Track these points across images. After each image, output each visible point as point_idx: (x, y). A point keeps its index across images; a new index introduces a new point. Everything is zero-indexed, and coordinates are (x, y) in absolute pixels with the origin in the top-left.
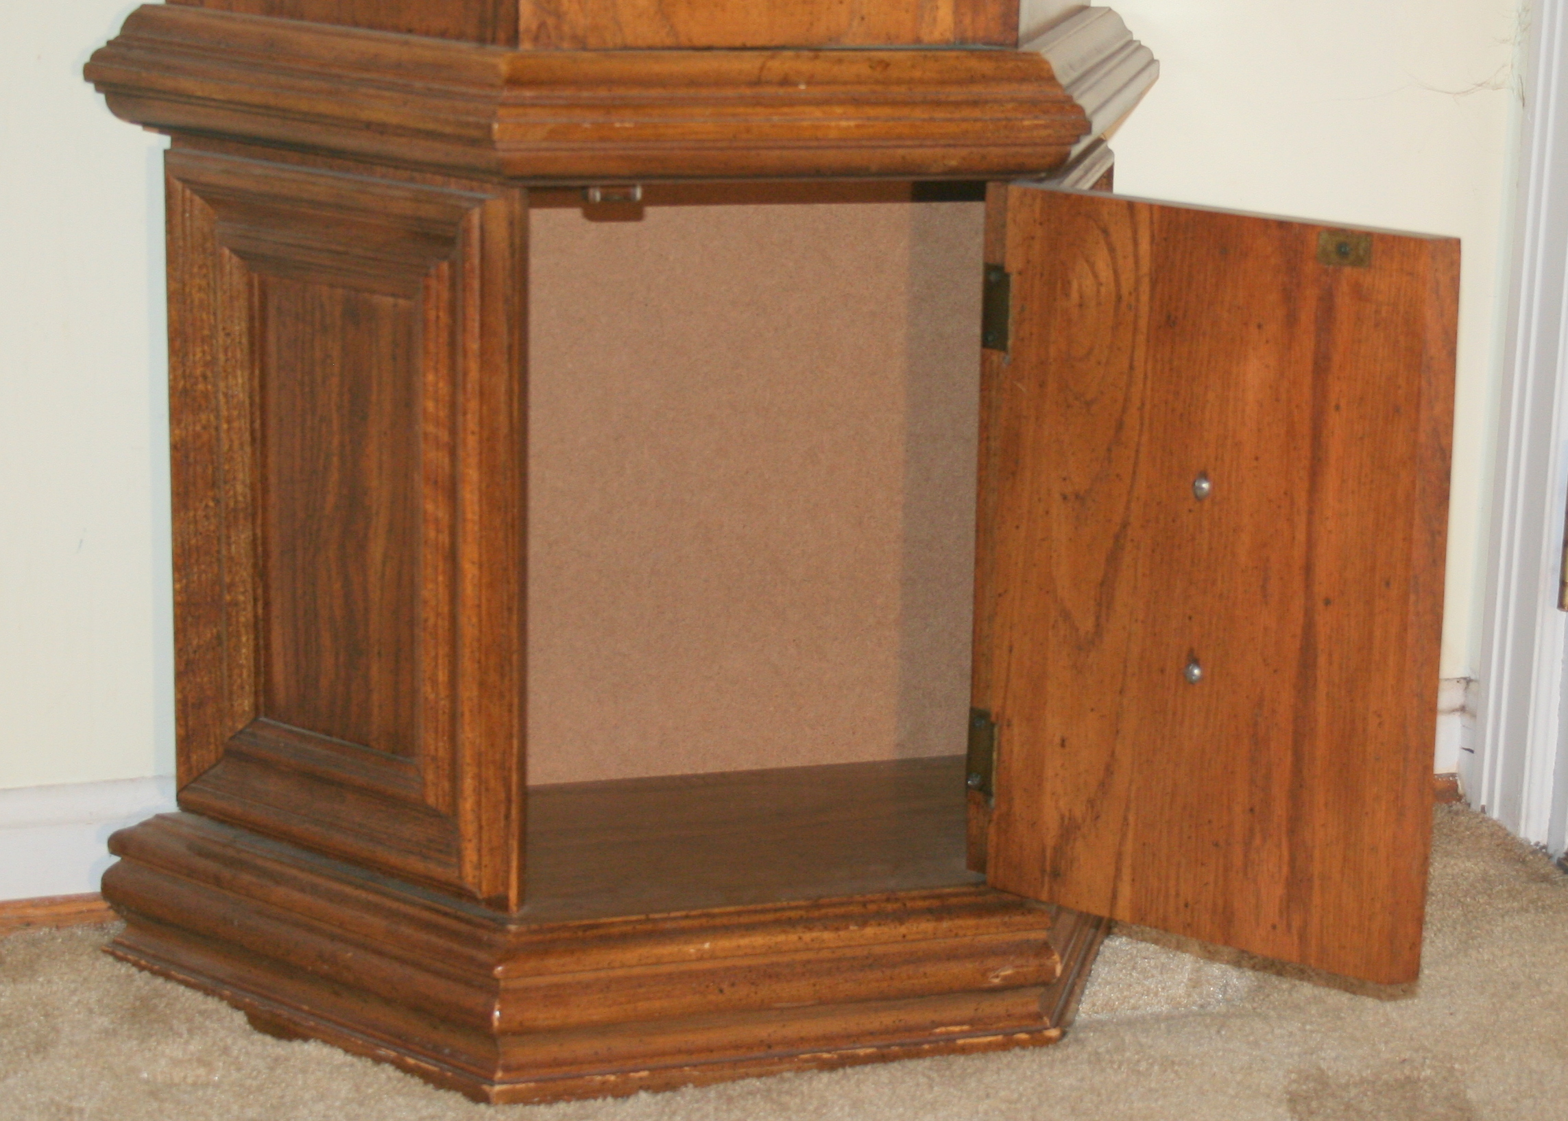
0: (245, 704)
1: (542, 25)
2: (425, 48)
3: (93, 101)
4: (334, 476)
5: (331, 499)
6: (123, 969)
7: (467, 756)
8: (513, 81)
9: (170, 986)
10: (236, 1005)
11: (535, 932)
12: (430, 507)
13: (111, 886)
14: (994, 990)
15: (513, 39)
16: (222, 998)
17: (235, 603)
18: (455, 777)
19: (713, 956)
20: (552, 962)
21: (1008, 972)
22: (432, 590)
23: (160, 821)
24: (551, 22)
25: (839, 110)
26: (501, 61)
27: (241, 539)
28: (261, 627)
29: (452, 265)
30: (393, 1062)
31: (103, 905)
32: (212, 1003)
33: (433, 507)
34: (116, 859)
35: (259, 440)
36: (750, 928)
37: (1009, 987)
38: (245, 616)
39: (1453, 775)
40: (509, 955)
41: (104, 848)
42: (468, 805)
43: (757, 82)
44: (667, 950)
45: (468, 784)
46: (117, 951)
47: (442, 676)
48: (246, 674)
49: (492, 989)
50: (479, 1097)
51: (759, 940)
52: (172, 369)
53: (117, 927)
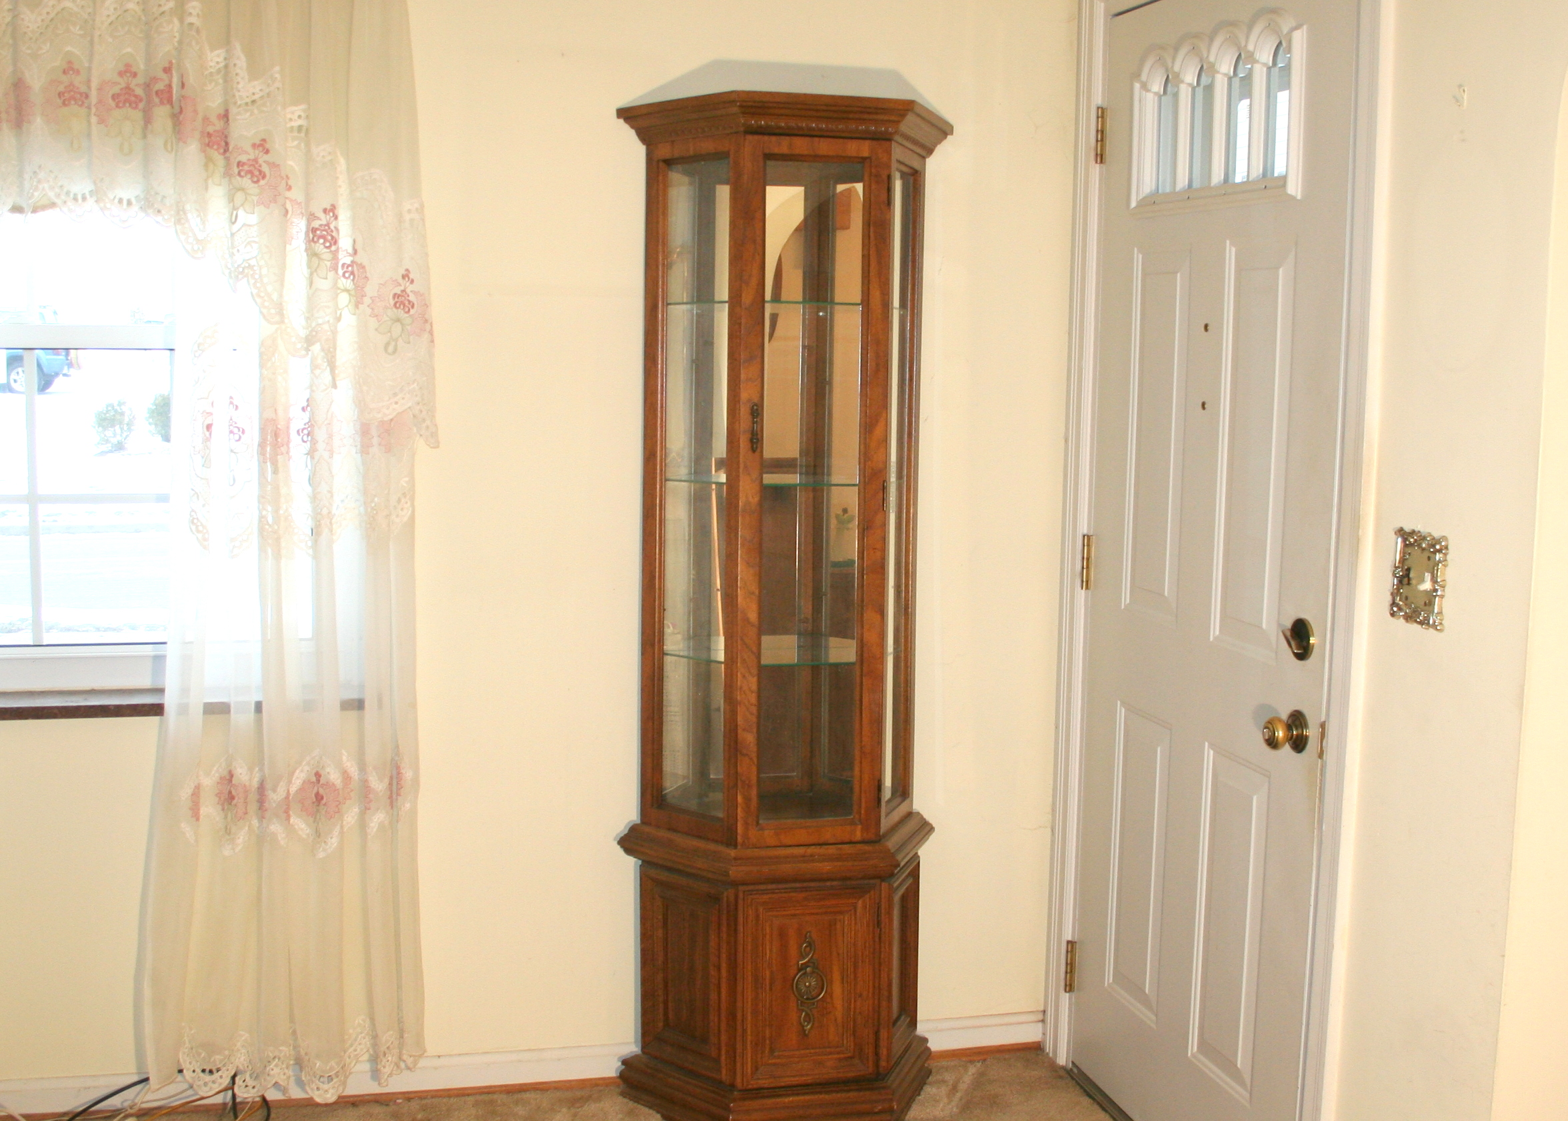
0: (661, 1024)
1: (744, 842)
2: (712, 846)
3: (620, 851)
4: (687, 961)
5: (686, 968)
6: (626, 1100)
7: (723, 1045)
8: (735, 859)
9: (639, 1105)
10: (658, 1112)
11: (742, 1094)
12: (713, 973)
13: (622, 1076)
14: (876, 1113)
15: (735, 846)
16: (654, 1110)
17: (658, 995)
18: (719, 1050)
19: (792, 1102)
20: (747, 1103)
21: (880, 1108)
22: (713, 996)
23: (637, 1056)
24: (746, 841)
25: (826, 863)
26: (732, 853)
27: (660, 976)
28: (666, 1003)
29: (719, 906)
31: (619, 1080)
32: (651, 1111)
33: (713, 972)
34: (624, 1067)
35: (666, 948)
37: (880, 1112)
38: (661, 999)
39: (1040, 1042)
40: (734, 1100)
41: (620, 1063)
42: (723, 1057)
43: (803, 856)
44: (779, 1100)
45: (723, 1052)
46: (623, 1094)
47: (716, 1020)
48: (661, 1016)
49: (729, 1110)
51: (807, 1097)
52: (641, 928)
53: (622, 1086)
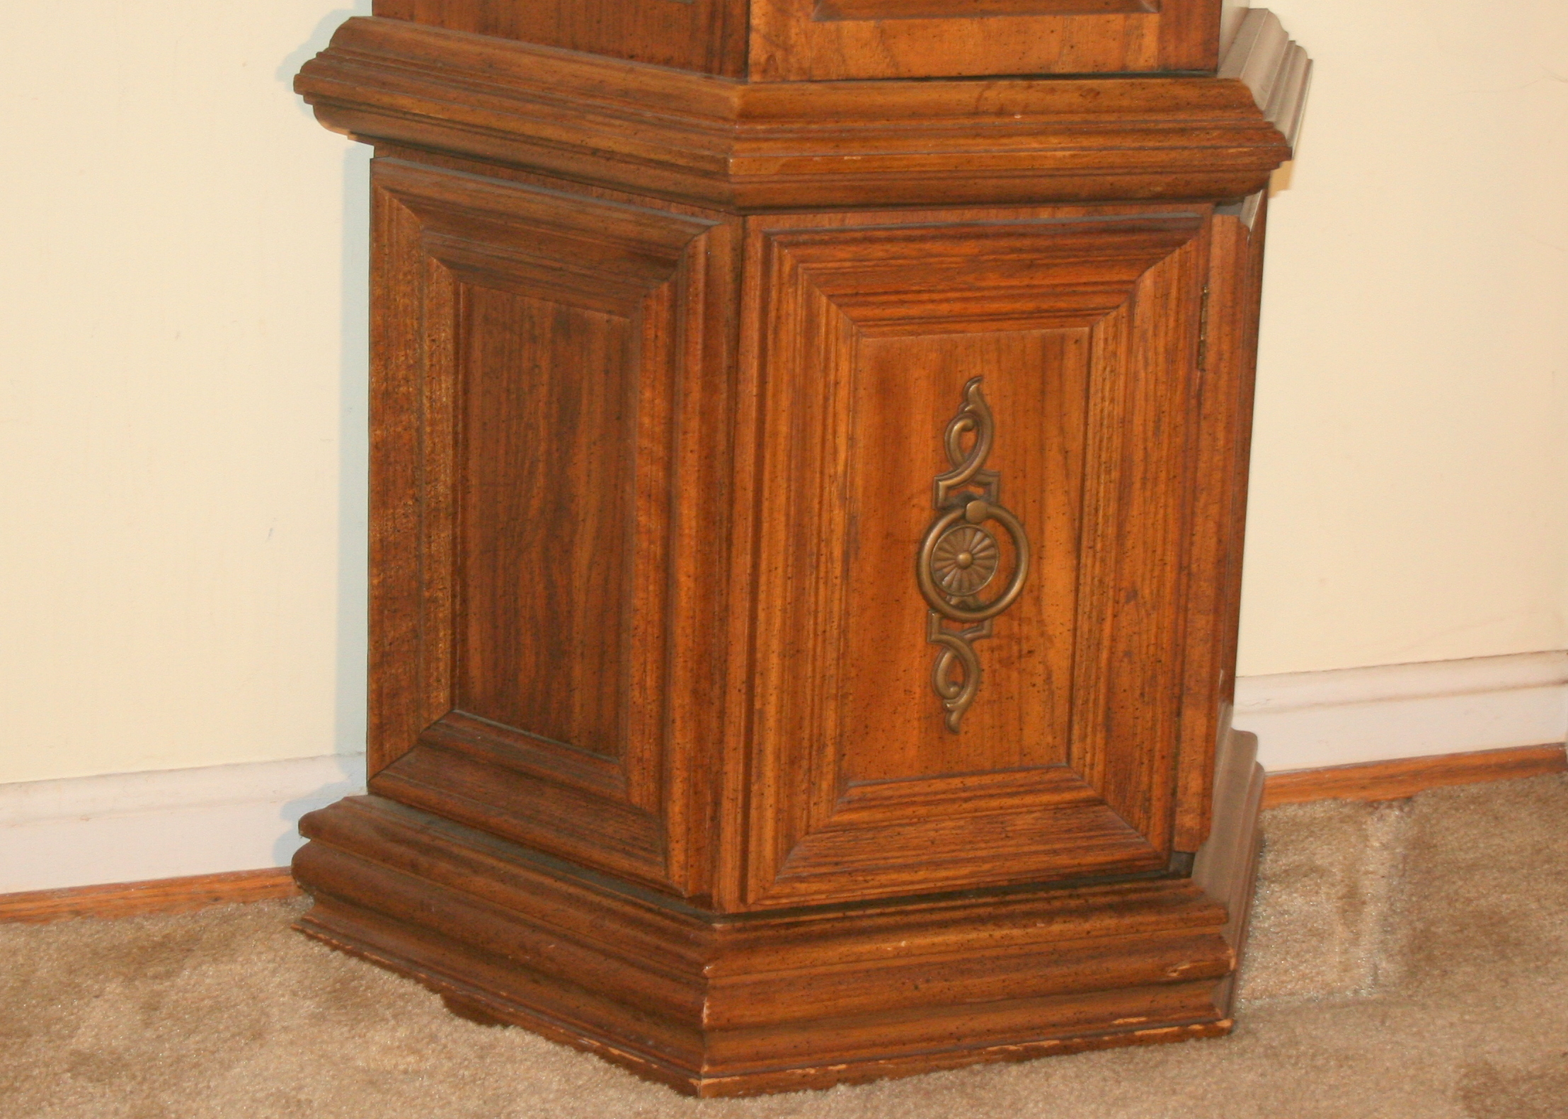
0: (442, 696)
1: (771, 58)
2: (652, 78)
3: (301, 112)
4: (540, 481)
5: (535, 504)
6: (317, 949)
7: (677, 762)
8: (746, 115)
9: (365, 966)
10: (433, 989)
11: (739, 930)
12: (643, 519)
13: (302, 868)
14: (1171, 983)
15: (742, 71)
16: (418, 981)
17: (433, 600)
18: (662, 780)
19: (908, 953)
20: (758, 961)
21: (1185, 966)
22: (643, 598)
23: (350, 801)
24: (779, 55)
25: (1054, 141)
26: (734, 95)
27: (443, 536)
28: (459, 622)
29: (674, 286)
30: (596, 1052)
31: (290, 879)
32: (408, 986)
33: (646, 519)
34: (306, 841)
35: (461, 443)
36: (943, 925)
37: (1187, 980)
38: (444, 612)
40: (716, 955)
41: (293, 826)
42: (676, 808)
43: (975, 113)
44: (865, 947)
45: (678, 788)
46: (308, 928)
47: (650, 682)
48: (443, 666)
49: (702, 987)
50: (686, 1090)
51: (951, 937)
52: (373, 374)
53: (304, 903)
